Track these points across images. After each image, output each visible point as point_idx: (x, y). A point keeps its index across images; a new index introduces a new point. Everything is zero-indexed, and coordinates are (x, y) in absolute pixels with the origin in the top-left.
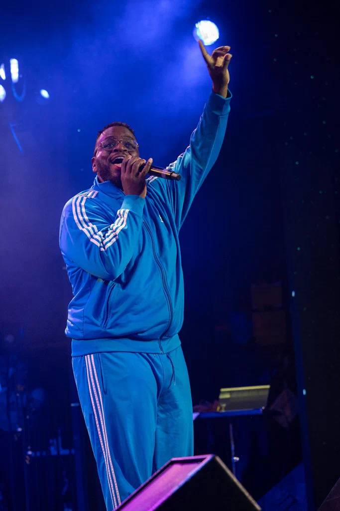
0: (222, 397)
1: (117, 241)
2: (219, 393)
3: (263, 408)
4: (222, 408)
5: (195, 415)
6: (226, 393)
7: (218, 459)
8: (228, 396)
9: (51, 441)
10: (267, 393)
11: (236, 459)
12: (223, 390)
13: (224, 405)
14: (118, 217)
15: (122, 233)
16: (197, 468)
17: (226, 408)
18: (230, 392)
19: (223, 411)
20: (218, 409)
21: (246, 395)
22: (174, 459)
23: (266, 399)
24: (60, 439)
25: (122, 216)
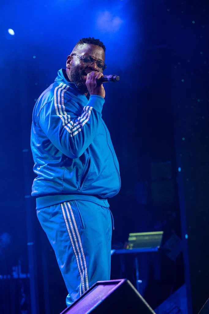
0: (130, 239)
1: (82, 131)
2: (128, 236)
3: (158, 247)
4: (130, 247)
5: (112, 252)
6: (133, 237)
7: (129, 282)
8: (134, 239)
9: (14, 268)
10: (161, 237)
11: (140, 281)
12: (131, 234)
13: (132, 245)
14: (84, 112)
15: (86, 125)
16: (114, 288)
17: (133, 247)
18: (136, 236)
19: (131, 249)
20: (128, 247)
21: (147, 238)
22: (98, 282)
23: (160, 241)
24: (20, 267)
25: (87, 112)
